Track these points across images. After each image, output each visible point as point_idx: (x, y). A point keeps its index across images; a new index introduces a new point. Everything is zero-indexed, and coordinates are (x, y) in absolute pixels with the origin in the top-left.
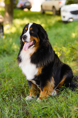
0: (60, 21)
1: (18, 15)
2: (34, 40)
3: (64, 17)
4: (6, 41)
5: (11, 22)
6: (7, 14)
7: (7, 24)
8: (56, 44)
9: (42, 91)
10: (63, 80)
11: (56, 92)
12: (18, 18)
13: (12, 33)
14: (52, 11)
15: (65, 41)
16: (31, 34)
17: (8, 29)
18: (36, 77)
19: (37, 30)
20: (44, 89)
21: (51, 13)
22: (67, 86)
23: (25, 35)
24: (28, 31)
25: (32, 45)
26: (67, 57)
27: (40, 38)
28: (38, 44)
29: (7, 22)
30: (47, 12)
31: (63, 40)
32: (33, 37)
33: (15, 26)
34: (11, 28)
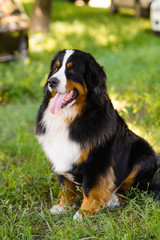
0: (149, 32)
1: (63, 14)
2: (75, 90)
3: (157, 23)
4: (31, 69)
5: (46, 28)
6: (38, 12)
7: (37, 32)
8: (134, 82)
9: (87, 196)
10: (132, 175)
11: (117, 200)
12: (61, 19)
13: (46, 52)
14: (134, 8)
15: (153, 77)
16: (68, 75)
17: (40, 43)
18: (75, 167)
19: (83, 68)
20: (91, 194)
21: (131, 12)
22: (143, 188)
23: (56, 79)
24: (63, 68)
25: (71, 100)
26: (152, 116)
27: (88, 86)
28: (84, 99)
29: (38, 28)
30: (123, 11)
31: (149, 77)
32: (74, 83)
33: (54, 37)
34: (45, 41)
